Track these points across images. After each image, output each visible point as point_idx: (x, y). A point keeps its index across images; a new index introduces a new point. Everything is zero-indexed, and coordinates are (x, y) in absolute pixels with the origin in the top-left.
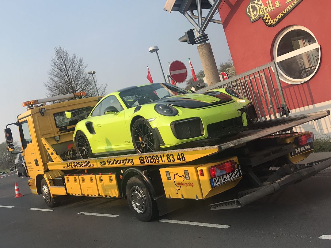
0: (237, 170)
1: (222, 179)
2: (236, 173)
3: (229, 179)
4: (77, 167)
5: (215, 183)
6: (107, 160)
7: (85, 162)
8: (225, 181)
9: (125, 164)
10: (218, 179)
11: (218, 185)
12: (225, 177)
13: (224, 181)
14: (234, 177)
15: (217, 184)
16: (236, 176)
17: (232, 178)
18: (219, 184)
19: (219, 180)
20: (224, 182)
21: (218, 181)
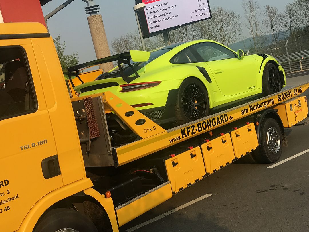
4: (203, 130)
6: (250, 106)
7: (219, 118)
9: (267, 106)
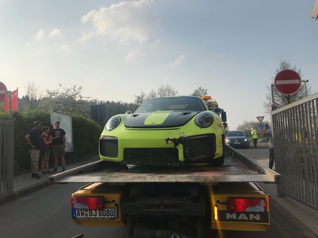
0: (113, 210)
1: (88, 213)
2: (110, 213)
3: (98, 216)
5: (78, 215)
8: (93, 216)
10: (82, 212)
11: (81, 218)
12: (94, 212)
13: (90, 216)
14: (106, 216)
15: (80, 216)
16: (110, 217)
17: (102, 216)
18: (83, 217)
19: (85, 213)
20: (91, 218)
21: (82, 214)
